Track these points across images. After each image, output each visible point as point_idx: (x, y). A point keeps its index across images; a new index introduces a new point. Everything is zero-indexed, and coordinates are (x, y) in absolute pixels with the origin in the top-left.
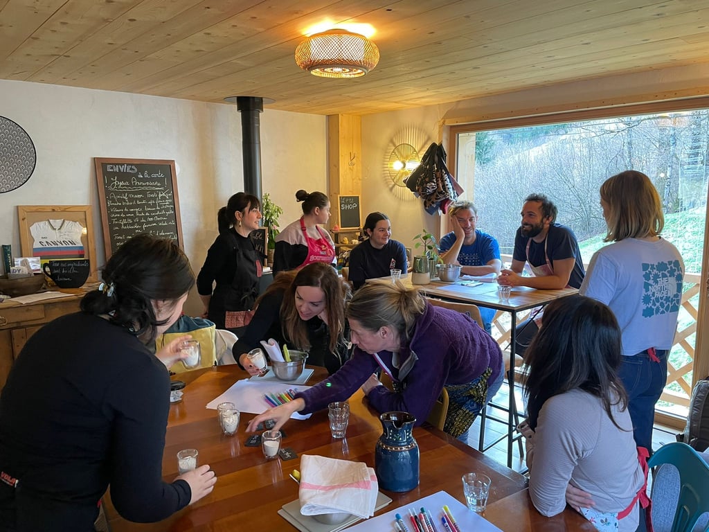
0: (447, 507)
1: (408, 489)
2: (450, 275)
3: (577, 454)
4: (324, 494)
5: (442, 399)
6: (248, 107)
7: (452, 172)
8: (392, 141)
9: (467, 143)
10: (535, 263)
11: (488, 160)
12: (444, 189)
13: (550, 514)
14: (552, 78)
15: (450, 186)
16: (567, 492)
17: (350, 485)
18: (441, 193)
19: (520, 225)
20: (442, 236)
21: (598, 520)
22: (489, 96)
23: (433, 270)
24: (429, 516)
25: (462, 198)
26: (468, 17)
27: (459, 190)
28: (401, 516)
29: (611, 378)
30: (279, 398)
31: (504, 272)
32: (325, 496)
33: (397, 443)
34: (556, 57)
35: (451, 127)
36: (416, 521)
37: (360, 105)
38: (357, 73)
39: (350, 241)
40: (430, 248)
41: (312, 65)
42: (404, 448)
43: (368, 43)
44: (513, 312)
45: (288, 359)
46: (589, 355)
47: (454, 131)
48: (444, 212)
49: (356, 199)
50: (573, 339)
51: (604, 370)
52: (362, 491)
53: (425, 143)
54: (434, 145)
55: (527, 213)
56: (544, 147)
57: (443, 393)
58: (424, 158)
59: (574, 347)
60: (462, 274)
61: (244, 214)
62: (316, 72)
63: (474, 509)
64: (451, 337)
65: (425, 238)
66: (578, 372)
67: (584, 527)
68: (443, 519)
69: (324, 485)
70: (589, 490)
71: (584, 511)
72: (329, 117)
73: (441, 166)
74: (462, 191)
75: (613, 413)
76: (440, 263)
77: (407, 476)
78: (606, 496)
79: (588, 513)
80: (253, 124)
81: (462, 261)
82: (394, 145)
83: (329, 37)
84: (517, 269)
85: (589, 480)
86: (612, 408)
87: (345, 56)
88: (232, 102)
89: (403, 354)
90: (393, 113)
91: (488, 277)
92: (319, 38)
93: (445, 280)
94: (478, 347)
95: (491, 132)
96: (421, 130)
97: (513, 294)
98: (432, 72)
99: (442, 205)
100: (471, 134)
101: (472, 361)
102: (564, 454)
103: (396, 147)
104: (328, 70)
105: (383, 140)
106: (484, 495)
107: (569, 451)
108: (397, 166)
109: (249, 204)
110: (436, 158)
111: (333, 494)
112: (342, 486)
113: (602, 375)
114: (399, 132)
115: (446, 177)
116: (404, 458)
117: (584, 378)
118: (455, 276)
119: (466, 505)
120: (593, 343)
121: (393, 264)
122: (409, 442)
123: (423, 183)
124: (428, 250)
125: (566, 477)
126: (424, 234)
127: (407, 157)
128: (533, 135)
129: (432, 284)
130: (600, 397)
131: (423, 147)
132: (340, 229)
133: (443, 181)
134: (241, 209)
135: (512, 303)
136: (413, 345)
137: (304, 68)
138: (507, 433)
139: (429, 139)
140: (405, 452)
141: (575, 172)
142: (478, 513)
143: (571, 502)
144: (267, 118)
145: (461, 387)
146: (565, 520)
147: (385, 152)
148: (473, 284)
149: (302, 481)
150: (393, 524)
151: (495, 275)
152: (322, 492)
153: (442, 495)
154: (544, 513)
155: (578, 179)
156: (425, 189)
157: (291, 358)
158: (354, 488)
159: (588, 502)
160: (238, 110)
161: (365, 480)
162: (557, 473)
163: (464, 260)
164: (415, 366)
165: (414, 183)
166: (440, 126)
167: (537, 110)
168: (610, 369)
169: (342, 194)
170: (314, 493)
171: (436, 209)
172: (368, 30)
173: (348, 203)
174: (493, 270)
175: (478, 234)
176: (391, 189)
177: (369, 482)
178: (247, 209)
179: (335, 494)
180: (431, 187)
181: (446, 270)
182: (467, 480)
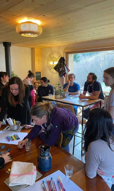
0: (60, 177)
1: (48, 170)
2: (66, 95)
3: (100, 161)
4: (17, 178)
5: (61, 136)
6: (7, 45)
7: (67, 65)
8: (50, 56)
9: (71, 57)
10: (90, 92)
11: (78, 61)
12: (65, 70)
13: (92, 178)
14: (94, 39)
15: (66, 69)
16: (97, 171)
17: (27, 174)
18: (64, 71)
19: (86, 81)
20: (64, 83)
21: (106, 179)
22: (77, 43)
23: (61, 94)
24: (54, 181)
25: (70, 73)
26: (68, 19)
27: (69, 70)
28: (45, 181)
29: (110, 135)
30: (11, 137)
31: (81, 94)
32: (18, 179)
33: (44, 156)
34: (95, 33)
35: (67, 52)
36: (49, 183)
37: (41, 45)
38: (35, 36)
39: (38, 84)
40: (60, 87)
41: (21, 32)
42: (46, 157)
43: (39, 26)
44: (83, 107)
45: (15, 124)
46: (103, 128)
47: (67, 53)
48: (65, 77)
49: (40, 73)
50: (98, 123)
51: (108, 133)
52: (31, 176)
53: (59, 57)
54: (62, 57)
55: (88, 78)
56: (93, 57)
57: (61, 134)
58: (59, 61)
59: (98, 125)
60: (69, 95)
61: (4, 78)
62: (23, 35)
63: (68, 177)
64: (63, 118)
65: (59, 85)
66: (100, 134)
67: (102, 181)
68: (58, 182)
69: (18, 174)
70: (104, 171)
71: (102, 176)
72: (32, 48)
73: (64, 63)
74: (70, 71)
75: (111, 146)
76: (63, 92)
77: (47, 166)
78: (109, 172)
79: (103, 177)
80: (8, 50)
81: (69, 91)
82: (51, 57)
83: (26, 24)
84: (84, 93)
85: (103, 167)
86: (110, 144)
87: (31, 30)
88: (2, 44)
89: (48, 124)
90: (50, 47)
91: (76, 96)
92: (23, 24)
93: (64, 97)
94: (71, 120)
95: (79, 54)
96: (58, 53)
97: (83, 101)
98: (60, 36)
99: (64, 75)
100: (72, 54)
101: (69, 125)
102: (96, 160)
103: (51, 58)
104: (27, 34)
105: (48, 55)
106: (71, 172)
107: (97, 160)
108: (51, 63)
109: (5, 75)
110: (62, 61)
111: (21, 177)
112: (24, 174)
113: (107, 135)
114: (52, 53)
115: (65, 66)
116: (47, 160)
117: (102, 135)
118: (67, 96)
119: (66, 175)
120: (104, 124)
121: (50, 91)
122: (48, 155)
123: (59, 68)
124: (59, 88)
125: (96, 167)
126: (58, 84)
127: (54, 61)
128: (90, 54)
129: (61, 98)
130: (106, 141)
131: (59, 58)
132: (35, 81)
133: (64, 68)
134: (3, 77)
135: (83, 104)
136: (51, 121)
137: (19, 33)
138: (81, 141)
139: (60, 55)
140: (47, 158)
141: (101, 64)
142: (69, 178)
143: (98, 173)
144: (12, 49)
145: (66, 132)
146: (96, 179)
147: (48, 59)
148: (72, 98)
149: (11, 173)
150: (42, 185)
151: (78, 95)
152: (17, 177)
153: (59, 172)
154: (90, 177)
155: (101, 66)
156: (59, 70)
157: (16, 123)
158: (28, 175)
159: (103, 174)
160: (4, 46)
161: (32, 171)
162: (94, 166)
163: (70, 91)
164: (51, 128)
165: (56, 68)
166: (63, 52)
167: (90, 48)
168: (110, 132)
169: (36, 71)
170: (14, 178)
171: (63, 76)
172: (38, 22)
173: (38, 74)
174: (78, 94)
175: (74, 83)
176: (50, 70)
177: (33, 172)
178: (4, 76)
179: (21, 178)
180: (61, 69)
181: (64, 94)
182: (66, 168)
